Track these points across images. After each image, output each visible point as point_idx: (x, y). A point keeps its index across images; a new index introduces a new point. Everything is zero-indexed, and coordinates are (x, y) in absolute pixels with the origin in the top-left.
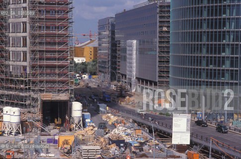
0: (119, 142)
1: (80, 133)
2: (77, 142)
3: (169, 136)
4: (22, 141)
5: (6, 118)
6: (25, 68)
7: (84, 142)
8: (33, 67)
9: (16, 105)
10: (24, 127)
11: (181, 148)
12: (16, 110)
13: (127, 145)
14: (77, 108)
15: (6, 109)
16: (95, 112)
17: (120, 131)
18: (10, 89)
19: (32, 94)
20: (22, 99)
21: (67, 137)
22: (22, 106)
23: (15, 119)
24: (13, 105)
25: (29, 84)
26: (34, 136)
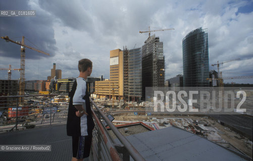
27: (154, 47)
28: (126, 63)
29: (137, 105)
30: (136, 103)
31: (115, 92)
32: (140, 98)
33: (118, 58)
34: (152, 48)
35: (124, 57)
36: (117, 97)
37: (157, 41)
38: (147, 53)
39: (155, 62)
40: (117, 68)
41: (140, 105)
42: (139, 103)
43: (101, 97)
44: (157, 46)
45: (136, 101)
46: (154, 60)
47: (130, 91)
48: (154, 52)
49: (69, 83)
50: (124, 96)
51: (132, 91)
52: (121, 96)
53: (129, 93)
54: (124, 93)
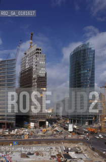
0: (56, 131)
1: (48, 129)
2: (47, 131)
3: (68, 129)
4: (34, 130)
5: (31, 125)
7: (48, 131)
10: (35, 127)
11: (71, 132)
12: (33, 123)
13: (58, 131)
14: (47, 123)
15: (31, 123)
16: (51, 124)
17: (57, 128)
18: (32, 119)
19: (37, 120)
21: (45, 130)
22: (35, 122)
23: (33, 126)
25: (36, 118)
26: (37, 129)
27: (35, 60)
29: (7, 133)
30: (7, 131)
32: (14, 124)
34: (32, 61)
37: (38, 53)
38: (27, 68)
39: (34, 79)
41: (13, 132)
42: (11, 130)
44: (38, 59)
45: (8, 127)
46: (34, 76)
48: (34, 66)
51: (4, 116)
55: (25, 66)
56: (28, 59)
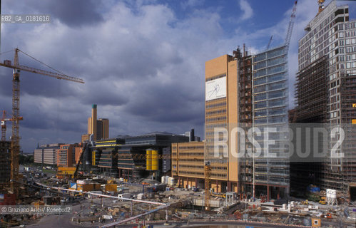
4: (337, 208)
5: (328, 195)
6: (339, 168)
8: (344, 167)
9: (335, 188)
10: (339, 201)
12: (334, 191)
15: (328, 190)
18: (331, 179)
19: (344, 183)
20: (338, 185)
22: (337, 189)
23: (333, 196)
24: (332, 188)
25: (342, 177)
26: (344, 207)
27: (332, 40)
28: (246, 91)
31: (214, 171)
32: (288, 191)
33: (225, 78)
34: (327, 43)
35: (241, 76)
36: (224, 184)
37: (341, 20)
39: (333, 84)
40: (222, 108)
43: (185, 183)
44: (341, 35)
46: (333, 77)
47: (257, 170)
48: (332, 54)
49: (117, 148)
50: (241, 182)
51: (264, 170)
52: (233, 184)
53: (255, 174)
54: (240, 176)
55: (309, 57)
56: (314, 39)
